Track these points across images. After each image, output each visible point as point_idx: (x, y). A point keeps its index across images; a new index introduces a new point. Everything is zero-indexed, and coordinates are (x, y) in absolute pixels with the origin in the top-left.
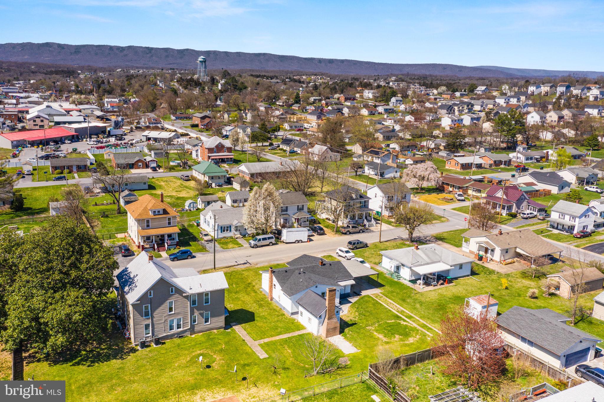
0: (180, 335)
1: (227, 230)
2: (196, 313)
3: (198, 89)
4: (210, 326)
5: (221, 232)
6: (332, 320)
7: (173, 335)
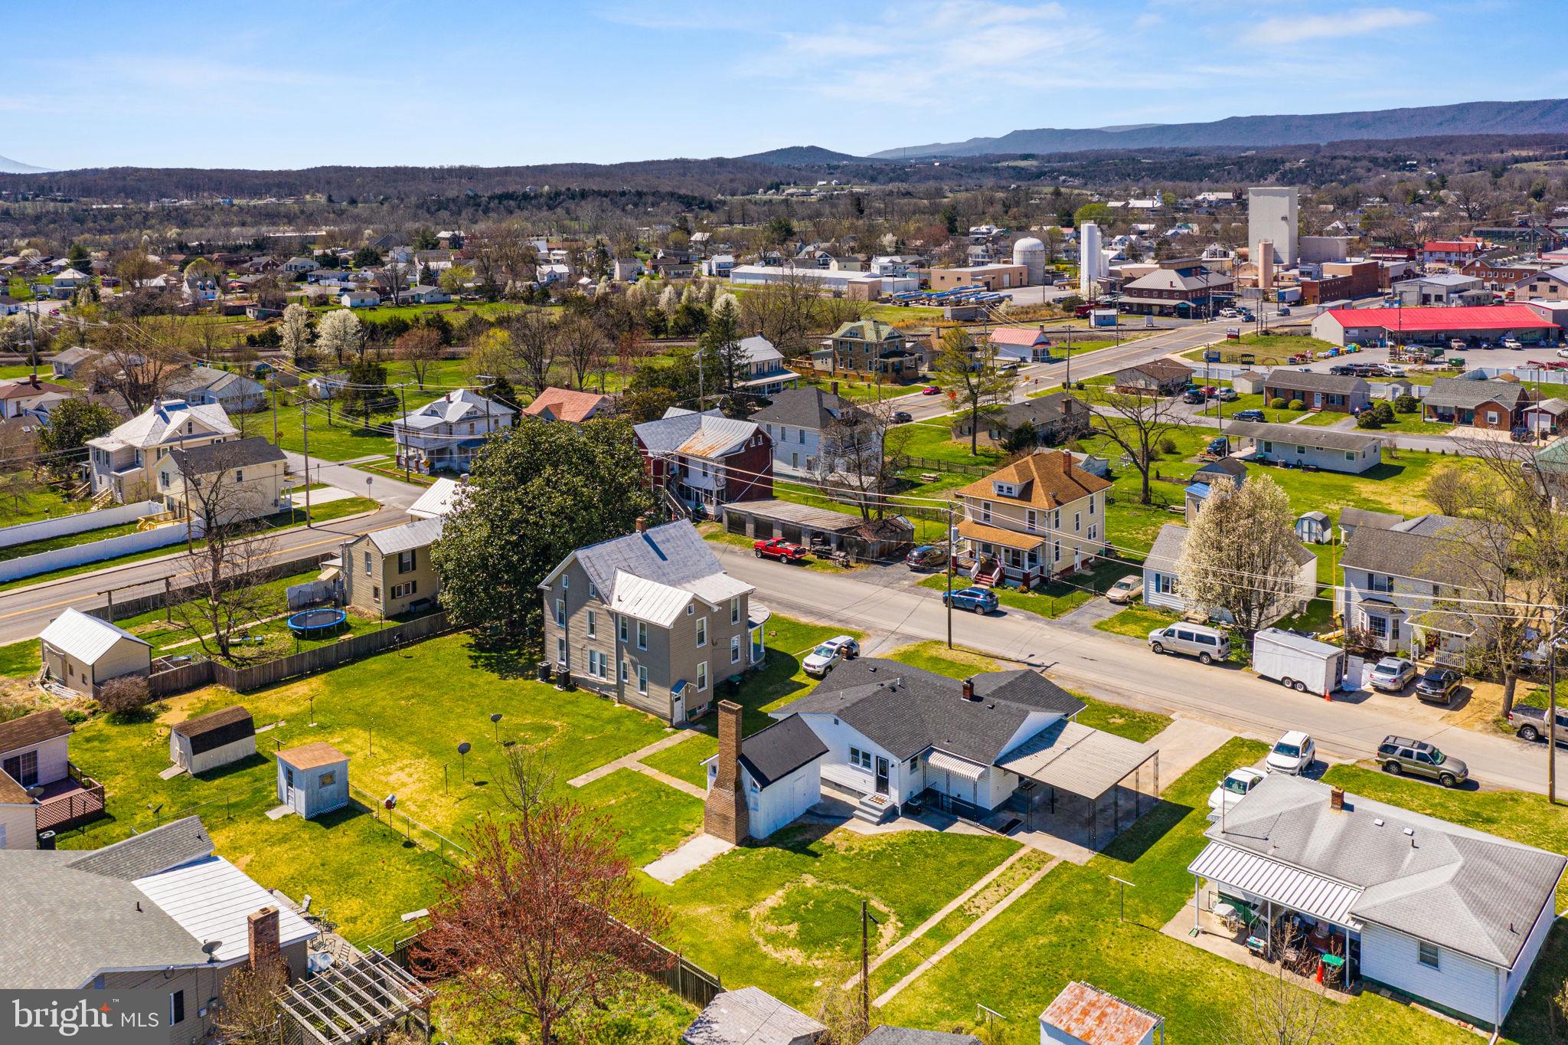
0: (603, 692)
2: (627, 659)
4: (648, 701)
7: (594, 684)
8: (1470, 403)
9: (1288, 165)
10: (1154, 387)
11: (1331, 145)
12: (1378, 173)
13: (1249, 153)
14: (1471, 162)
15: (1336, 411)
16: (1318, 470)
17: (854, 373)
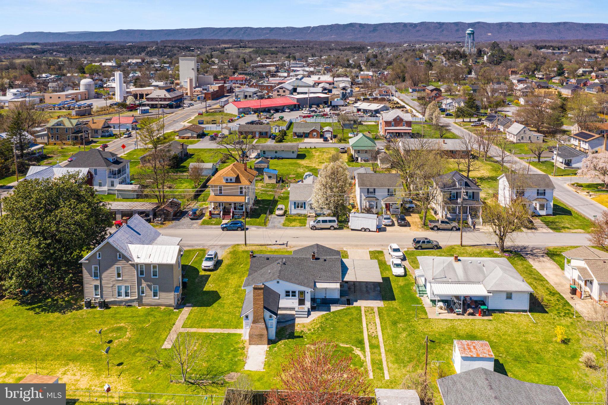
0: (128, 304)
1: (302, 207)
2: (144, 284)
3: (461, 62)
4: (159, 301)
5: (295, 208)
6: (257, 325)
7: (121, 302)
8: (307, 131)
9: (149, 49)
10: (194, 136)
11: (162, 41)
12: (181, 53)
13: (129, 44)
14: (211, 49)
15: (264, 137)
16: (283, 158)
17: (60, 142)
